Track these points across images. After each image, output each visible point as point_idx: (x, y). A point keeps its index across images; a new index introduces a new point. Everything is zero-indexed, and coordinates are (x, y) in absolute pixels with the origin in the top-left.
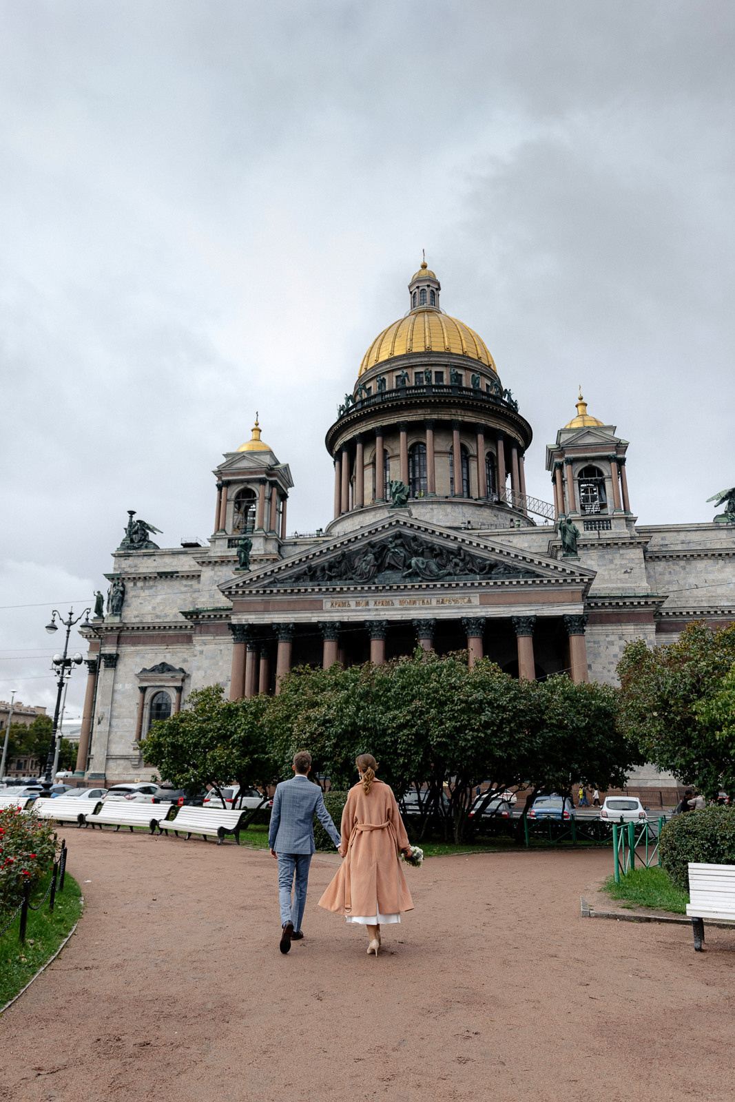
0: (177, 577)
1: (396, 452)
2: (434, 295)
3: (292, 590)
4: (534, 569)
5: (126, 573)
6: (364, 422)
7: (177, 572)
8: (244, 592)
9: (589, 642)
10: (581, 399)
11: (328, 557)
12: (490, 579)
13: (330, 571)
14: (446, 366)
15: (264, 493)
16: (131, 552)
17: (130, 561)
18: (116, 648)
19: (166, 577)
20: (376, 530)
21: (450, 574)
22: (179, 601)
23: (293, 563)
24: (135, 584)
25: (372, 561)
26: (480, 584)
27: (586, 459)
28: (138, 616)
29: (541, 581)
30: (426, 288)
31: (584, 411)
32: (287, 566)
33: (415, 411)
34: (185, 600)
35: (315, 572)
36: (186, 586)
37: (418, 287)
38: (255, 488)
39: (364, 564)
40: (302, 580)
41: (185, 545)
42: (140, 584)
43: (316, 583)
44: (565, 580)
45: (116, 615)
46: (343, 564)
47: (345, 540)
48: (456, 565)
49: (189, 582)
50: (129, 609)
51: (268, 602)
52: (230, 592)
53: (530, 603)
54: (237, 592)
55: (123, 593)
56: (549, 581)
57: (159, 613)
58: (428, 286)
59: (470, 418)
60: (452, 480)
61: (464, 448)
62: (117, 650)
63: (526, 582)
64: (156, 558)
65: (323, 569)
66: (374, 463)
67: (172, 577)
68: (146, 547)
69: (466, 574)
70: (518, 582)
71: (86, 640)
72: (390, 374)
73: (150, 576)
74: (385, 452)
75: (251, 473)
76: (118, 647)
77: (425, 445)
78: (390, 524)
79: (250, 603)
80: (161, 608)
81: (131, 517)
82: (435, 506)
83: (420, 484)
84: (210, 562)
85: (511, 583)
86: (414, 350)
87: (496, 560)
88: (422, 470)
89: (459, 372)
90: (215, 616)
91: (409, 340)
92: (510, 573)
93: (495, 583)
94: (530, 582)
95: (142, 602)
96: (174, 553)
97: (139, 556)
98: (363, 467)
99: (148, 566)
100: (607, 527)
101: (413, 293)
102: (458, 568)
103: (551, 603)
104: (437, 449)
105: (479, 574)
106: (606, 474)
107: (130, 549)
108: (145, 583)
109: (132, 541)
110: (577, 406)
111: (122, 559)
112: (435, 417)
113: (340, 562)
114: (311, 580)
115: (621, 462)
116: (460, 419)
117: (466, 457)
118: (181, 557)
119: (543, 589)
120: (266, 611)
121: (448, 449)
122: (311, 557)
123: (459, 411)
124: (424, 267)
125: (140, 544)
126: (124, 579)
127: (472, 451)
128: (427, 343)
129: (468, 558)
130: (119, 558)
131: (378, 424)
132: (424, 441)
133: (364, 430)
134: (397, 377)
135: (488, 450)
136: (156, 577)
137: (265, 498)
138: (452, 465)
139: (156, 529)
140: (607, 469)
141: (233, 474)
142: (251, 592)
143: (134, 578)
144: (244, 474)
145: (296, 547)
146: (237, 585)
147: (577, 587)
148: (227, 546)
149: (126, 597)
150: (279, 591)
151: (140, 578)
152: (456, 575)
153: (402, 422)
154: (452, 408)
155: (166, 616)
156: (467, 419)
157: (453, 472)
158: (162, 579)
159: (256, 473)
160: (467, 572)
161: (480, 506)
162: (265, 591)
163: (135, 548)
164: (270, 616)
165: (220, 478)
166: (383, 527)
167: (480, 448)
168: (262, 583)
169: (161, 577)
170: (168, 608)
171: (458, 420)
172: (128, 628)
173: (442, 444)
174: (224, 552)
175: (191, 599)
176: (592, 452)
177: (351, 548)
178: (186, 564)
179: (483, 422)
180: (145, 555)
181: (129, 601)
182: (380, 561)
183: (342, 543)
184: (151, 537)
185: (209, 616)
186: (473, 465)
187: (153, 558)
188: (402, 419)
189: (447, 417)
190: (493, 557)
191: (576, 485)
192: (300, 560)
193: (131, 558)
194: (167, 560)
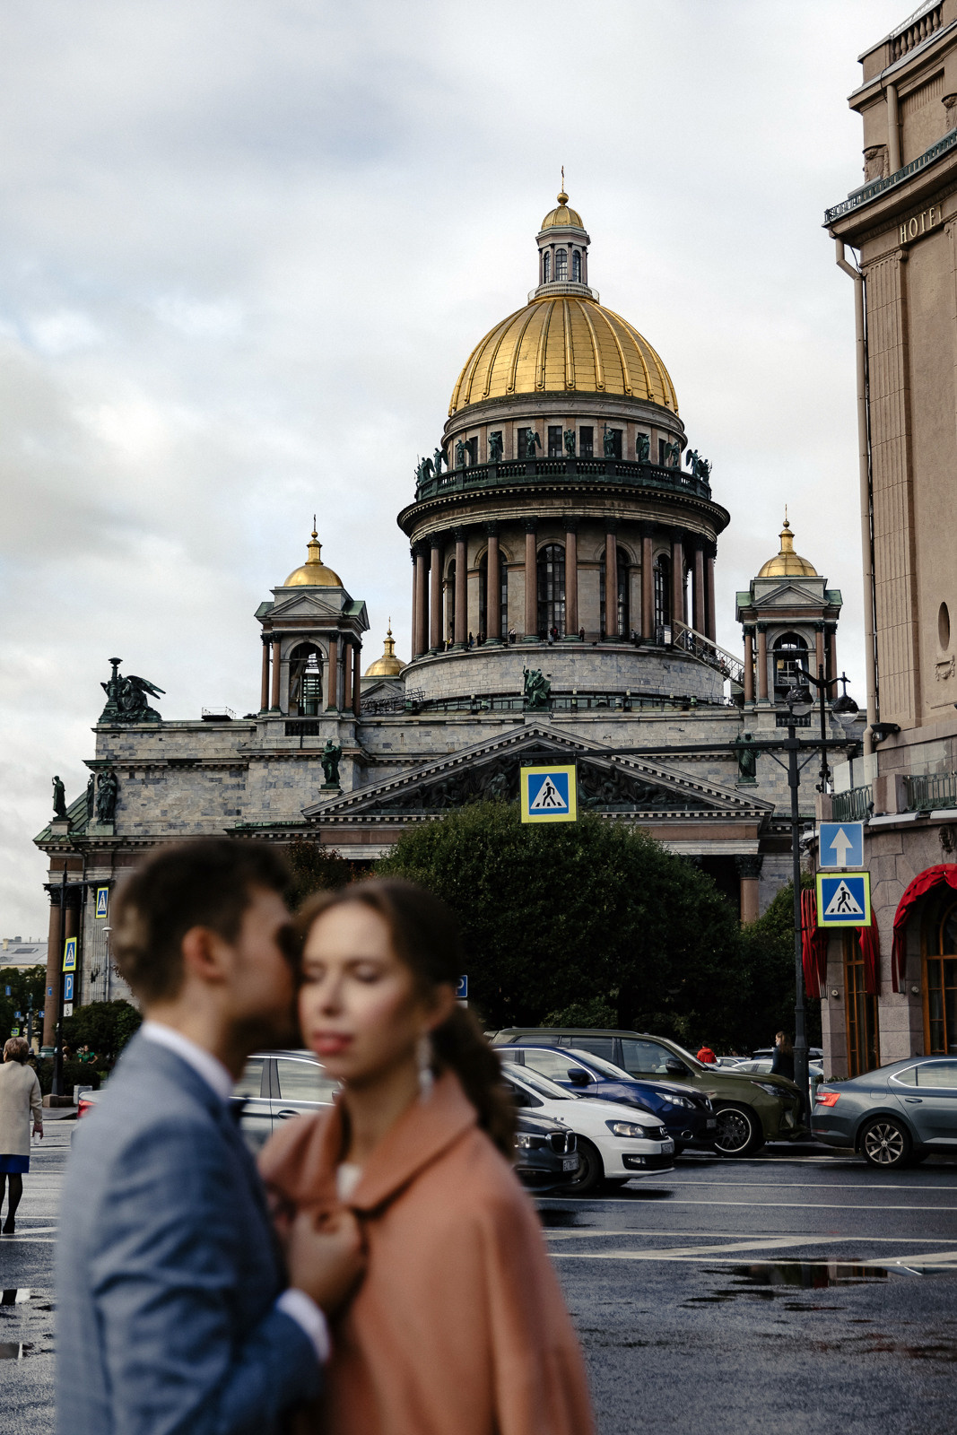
0: (200, 766)
1: (519, 558)
2: (580, 257)
3: (401, 819)
4: (702, 797)
5: (116, 758)
6: (469, 509)
7: (200, 760)
8: (336, 819)
9: (772, 875)
10: (787, 525)
11: (446, 774)
12: (649, 810)
13: (449, 793)
14: (598, 418)
15: (335, 651)
16: (123, 726)
17: (122, 740)
18: (110, 872)
19: (182, 767)
20: (509, 741)
21: (600, 802)
22: (202, 802)
23: (401, 782)
24: (132, 776)
25: (504, 783)
26: (637, 815)
27: (784, 625)
28: (140, 825)
29: (710, 814)
30: (566, 247)
31: (789, 545)
32: (392, 786)
33: (549, 502)
34: (211, 801)
35: (430, 795)
36: (212, 780)
37: (552, 246)
38: (323, 645)
39: (493, 787)
40: (412, 805)
41: (207, 718)
42: (139, 776)
43: (432, 810)
44: (738, 814)
45: (107, 823)
46: (466, 785)
47: (468, 754)
48: (609, 790)
49: (217, 775)
50: (125, 813)
51: (366, 832)
52: (318, 820)
53: (696, 839)
54: (327, 819)
55: (116, 789)
56: (719, 814)
57: (173, 821)
58: (570, 245)
59: (633, 514)
60: (603, 604)
61: (622, 554)
62: (112, 874)
63: (692, 815)
64: (163, 736)
65: (440, 791)
66: (483, 572)
67: (190, 766)
68: (146, 720)
69: (621, 803)
70: (683, 815)
71: (45, 853)
72: (510, 424)
73: (156, 764)
74: (500, 556)
75: (316, 623)
76: (113, 870)
77: (564, 549)
78: (527, 735)
79: (343, 832)
80: (176, 812)
81: (115, 669)
82: (577, 657)
83: (554, 612)
84: (262, 757)
85: (674, 815)
86: (548, 388)
87: (658, 785)
88: (557, 589)
89: (618, 427)
90: (275, 835)
91: (539, 369)
92: (673, 803)
93: (655, 815)
94: (697, 815)
95: (145, 802)
96: (190, 729)
97: (135, 733)
98: (466, 573)
99: (149, 749)
100: (806, 722)
101: (544, 251)
102: (610, 795)
103: (721, 840)
104: (582, 557)
105: (636, 803)
106: (810, 647)
107: (121, 722)
108: (147, 773)
109: (121, 708)
110: (781, 536)
111: (109, 736)
112: (579, 512)
113: (461, 782)
114: (424, 806)
115: (830, 630)
116: (617, 515)
117: (625, 567)
118: (202, 735)
119: (713, 822)
120: (365, 843)
121: (598, 557)
122: (424, 775)
123: (616, 503)
124: (563, 200)
125: (136, 713)
126: (115, 767)
127: (635, 560)
128: (569, 377)
129: (623, 782)
130: (103, 735)
131: (492, 517)
132: (562, 544)
133: (468, 521)
134: (519, 430)
135: (659, 553)
136: (165, 767)
137: (338, 661)
138: (603, 581)
139: (156, 688)
140: (813, 640)
141: (289, 624)
142: (346, 819)
143: (131, 767)
144: (304, 623)
145: (380, 729)
146: (328, 810)
147: (752, 821)
148: (284, 733)
149: (120, 795)
150: (383, 819)
151: (140, 767)
152: (607, 803)
153: (529, 518)
154: (607, 498)
155: (184, 825)
156: (628, 516)
157: (603, 593)
158: (175, 770)
159: (322, 623)
160: (621, 800)
161: (644, 655)
162: (364, 819)
163: (128, 721)
164: (371, 850)
165: (266, 627)
166: (518, 738)
167: (647, 554)
168: (359, 807)
169: (173, 767)
170: (186, 812)
171: (614, 518)
172: (129, 843)
173: (590, 551)
174: (282, 741)
175: (221, 800)
176: (793, 616)
177: (475, 763)
178: (210, 747)
179: (652, 518)
180: (144, 731)
181: (124, 802)
182: (513, 783)
183: (465, 758)
184: (151, 701)
185: (267, 835)
186: (635, 581)
187: (158, 736)
188: (529, 514)
189: (598, 514)
190: (654, 781)
191: (771, 660)
192: (410, 779)
193: (122, 736)
194: (180, 739)
